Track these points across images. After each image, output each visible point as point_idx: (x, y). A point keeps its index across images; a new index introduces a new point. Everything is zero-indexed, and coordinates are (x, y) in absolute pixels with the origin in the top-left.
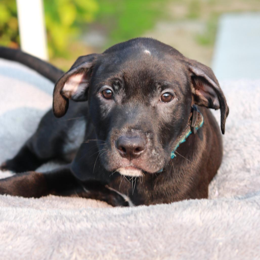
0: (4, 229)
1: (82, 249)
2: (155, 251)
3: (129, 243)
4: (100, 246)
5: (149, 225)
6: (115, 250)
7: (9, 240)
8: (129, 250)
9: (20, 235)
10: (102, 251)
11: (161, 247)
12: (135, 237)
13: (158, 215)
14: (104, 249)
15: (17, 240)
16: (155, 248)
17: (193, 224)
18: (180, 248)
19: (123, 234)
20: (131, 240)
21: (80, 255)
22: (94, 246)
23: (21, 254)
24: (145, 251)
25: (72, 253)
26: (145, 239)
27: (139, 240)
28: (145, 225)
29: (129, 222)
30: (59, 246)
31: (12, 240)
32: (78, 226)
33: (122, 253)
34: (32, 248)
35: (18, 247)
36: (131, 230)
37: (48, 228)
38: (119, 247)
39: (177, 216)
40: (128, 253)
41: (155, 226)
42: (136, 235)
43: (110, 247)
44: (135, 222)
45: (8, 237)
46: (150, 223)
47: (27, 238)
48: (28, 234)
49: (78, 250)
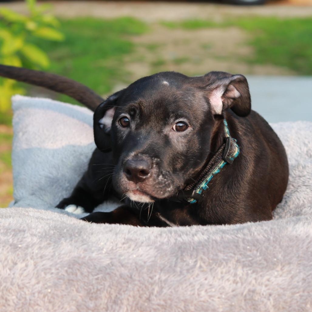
0: (123, 241)
1: (205, 258)
2: (275, 259)
3: (249, 253)
4: (221, 256)
5: (264, 237)
6: (236, 259)
7: (131, 250)
8: (250, 259)
9: (140, 246)
10: (224, 260)
11: (280, 256)
12: (253, 248)
13: (272, 229)
14: (226, 258)
15: (138, 250)
16: (275, 257)
17: (307, 237)
18: (298, 257)
19: (241, 244)
20: (250, 251)
21: (204, 263)
22: (217, 255)
23: (145, 262)
24: (265, 260)
25: (196, 261)
26: (264, 249)
27: (257, 251)
28: (260, 237)
29: (244, 235)
30: (182, 255)
31: (133, 250)
32: (196, 239)
33: (243, 262)
34: (155, 257)
35: (141, 256)
36: (248, 241)
37: (166, 240)
38: (239, 257)
39: (290, 229)
40: (250, 261)
41: (272, 238)
42: (254, 245)
43: (231, 256)
44: (251, 235)
45: (129, 247)
46: (266, 236)
47: (148, 248)
48: (148, 246)
49: (202, 259)
